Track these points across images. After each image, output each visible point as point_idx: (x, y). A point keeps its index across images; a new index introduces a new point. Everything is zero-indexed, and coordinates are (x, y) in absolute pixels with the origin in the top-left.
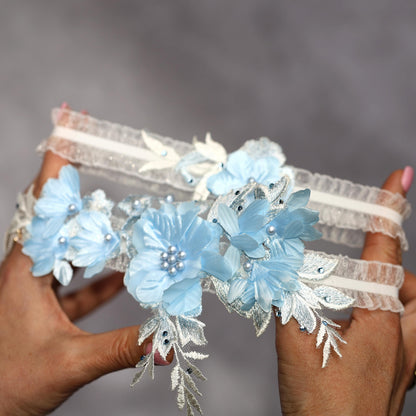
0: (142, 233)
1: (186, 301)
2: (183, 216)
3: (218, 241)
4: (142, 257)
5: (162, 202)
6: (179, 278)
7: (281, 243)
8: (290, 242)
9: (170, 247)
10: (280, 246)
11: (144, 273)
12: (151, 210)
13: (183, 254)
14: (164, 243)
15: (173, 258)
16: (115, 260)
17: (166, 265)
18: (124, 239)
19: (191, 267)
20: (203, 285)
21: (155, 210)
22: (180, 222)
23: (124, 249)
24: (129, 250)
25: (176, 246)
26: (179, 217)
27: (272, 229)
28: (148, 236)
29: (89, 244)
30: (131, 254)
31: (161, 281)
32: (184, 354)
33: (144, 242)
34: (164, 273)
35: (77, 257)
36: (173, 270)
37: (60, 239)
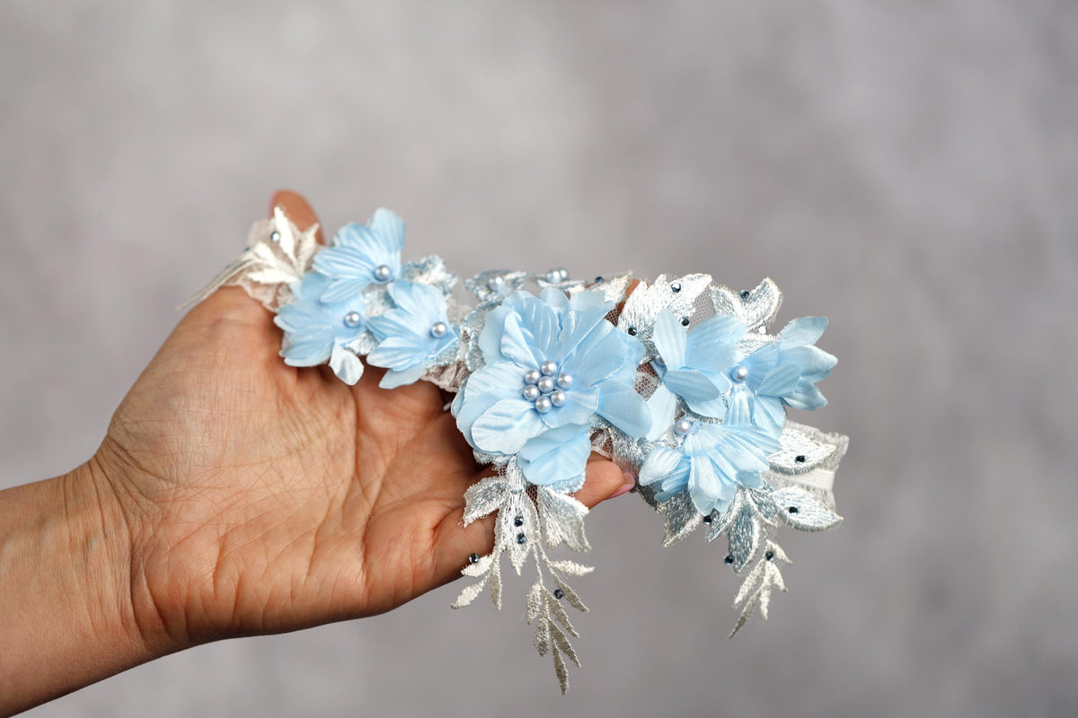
0: (501, 331)
1: (560, 460)
2: (578, 314)
3: (635, 367)
4: (491, 371)
5: (543, 284)
6: (553, 420)
7: (750, 402)
8: (765, 403)
9: (547, 363)
10: (746, 406)
11: (492, 399)
12: (523, 295)
13: (568, 379)
14: (535, 354)
15: (549, 383)
16: (443, 369)
17: (534, 392)
18: (466, 338)
19: (576, 404)
20: (593, 438)
21: (530, 295)
22: (573, 323)
23: (463, 355)
24: (472, 357)
25: (557, 364)
26: (572, 315)
27: (743, 372)
28: (511, 337)
29: (402, 331)
30: (473, 364)
31: (519, 418)
32: (550, 564)
33: (500, 346)
34: (528, 406)
35: (377, 351)
36: (546, 403)
37: (351, 314)
